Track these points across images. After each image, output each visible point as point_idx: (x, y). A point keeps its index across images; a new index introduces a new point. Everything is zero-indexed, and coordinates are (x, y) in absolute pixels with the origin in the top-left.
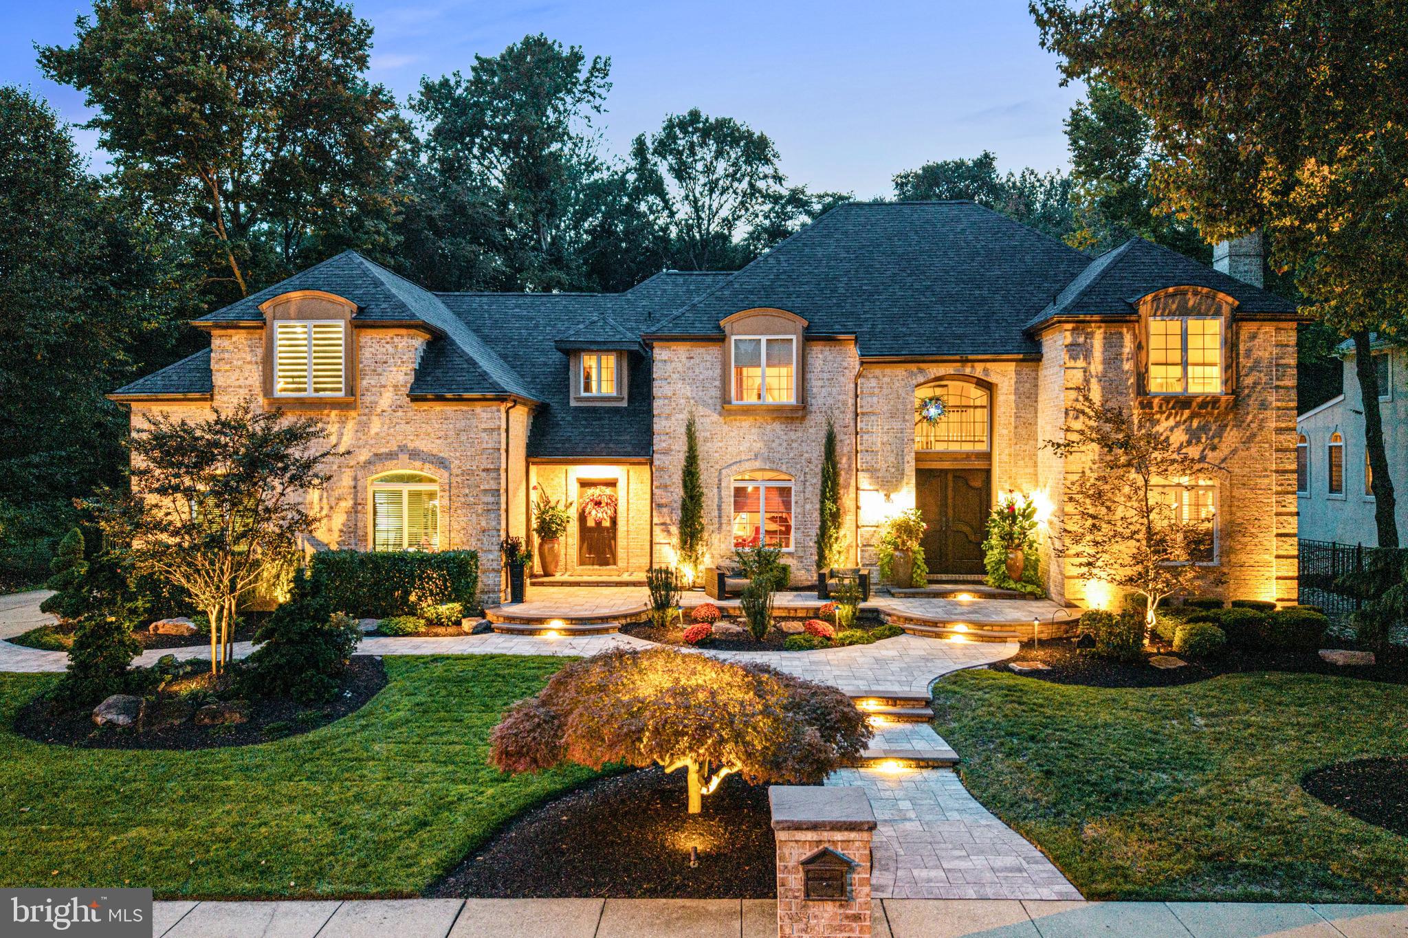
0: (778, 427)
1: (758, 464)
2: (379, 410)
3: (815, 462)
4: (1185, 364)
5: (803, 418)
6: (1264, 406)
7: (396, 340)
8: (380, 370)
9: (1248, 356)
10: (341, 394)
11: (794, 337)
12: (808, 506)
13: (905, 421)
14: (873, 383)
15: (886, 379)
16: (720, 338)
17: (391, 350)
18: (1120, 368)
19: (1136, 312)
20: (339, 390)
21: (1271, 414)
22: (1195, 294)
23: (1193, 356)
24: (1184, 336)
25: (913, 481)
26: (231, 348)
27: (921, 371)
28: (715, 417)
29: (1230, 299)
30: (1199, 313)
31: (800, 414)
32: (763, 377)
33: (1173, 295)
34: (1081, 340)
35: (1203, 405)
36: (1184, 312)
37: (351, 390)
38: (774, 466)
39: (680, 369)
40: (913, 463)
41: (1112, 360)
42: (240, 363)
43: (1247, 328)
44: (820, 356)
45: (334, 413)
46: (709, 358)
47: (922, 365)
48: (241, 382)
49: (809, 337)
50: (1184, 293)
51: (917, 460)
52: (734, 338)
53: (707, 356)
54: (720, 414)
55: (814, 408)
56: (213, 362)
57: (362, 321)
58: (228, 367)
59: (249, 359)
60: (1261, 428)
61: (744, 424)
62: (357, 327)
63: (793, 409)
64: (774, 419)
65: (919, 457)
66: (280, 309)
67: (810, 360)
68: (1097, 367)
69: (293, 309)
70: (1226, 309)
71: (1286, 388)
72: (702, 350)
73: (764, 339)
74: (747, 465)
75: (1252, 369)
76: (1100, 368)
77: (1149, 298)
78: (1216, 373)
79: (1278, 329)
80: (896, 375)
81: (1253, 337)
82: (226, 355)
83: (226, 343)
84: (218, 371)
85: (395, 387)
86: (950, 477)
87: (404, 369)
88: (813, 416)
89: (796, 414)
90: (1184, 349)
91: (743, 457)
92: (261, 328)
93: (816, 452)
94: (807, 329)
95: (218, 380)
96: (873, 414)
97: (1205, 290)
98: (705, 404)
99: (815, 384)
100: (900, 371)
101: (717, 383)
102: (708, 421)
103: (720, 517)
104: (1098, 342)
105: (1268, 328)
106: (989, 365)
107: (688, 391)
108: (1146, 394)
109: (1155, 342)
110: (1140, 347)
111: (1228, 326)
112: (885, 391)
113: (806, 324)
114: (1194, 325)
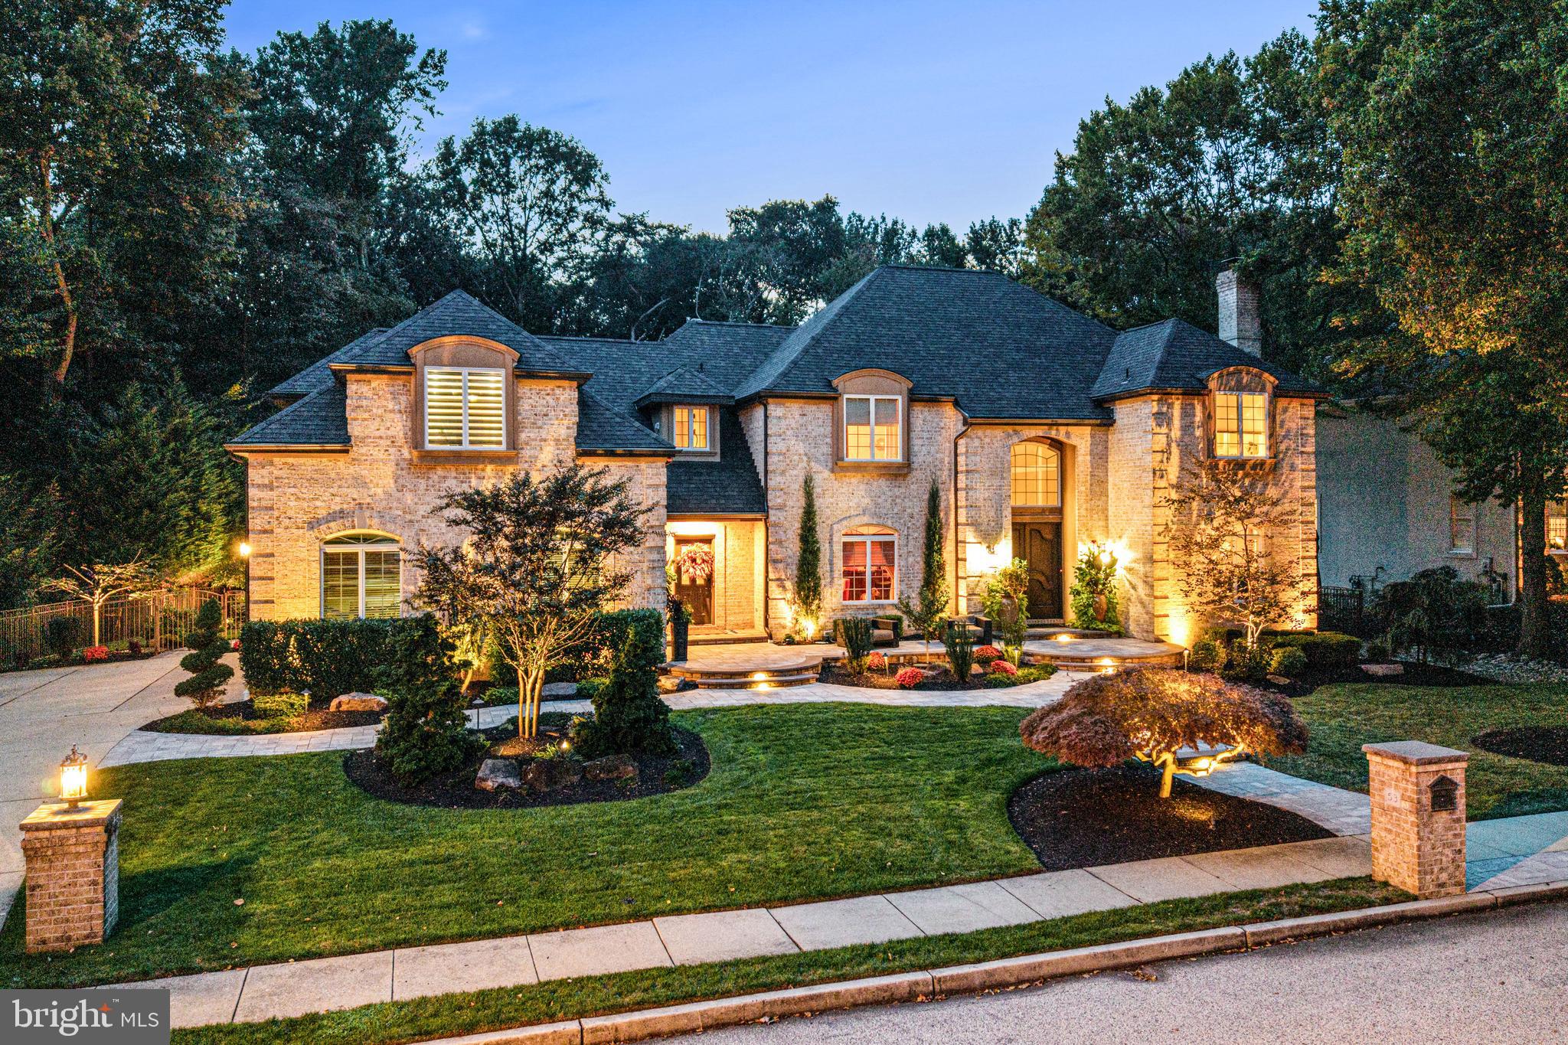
0: (883, 483)
1: (866, 519)
2: (539, 465)
3: (916, 516)
4: (1240, 432)
5: (905, 476)
6: (1293, 468)
7: (557, 391)
8: (540, 423)
9: (1282, 427)
10: (503, 447)
11: (899, 398)
12: (911, 559)
13: (1003, 478)
14: (977, 443)
15: (987, 440)
16: (830, 396)
17: (552, 402)
18: (1192, 434)
19: (1206, 387)
20: (499, 443)
21: (1298, 475)
22: (1248, 373)
23: (1247, 426)
24: (1239, 408)
25: (1010, 534)
26: (369, 394)
27: (1016, 432)
28: (827, 474)
29: (1272, 379)
30: (1251, 390)
31: (906, 471)
32: (872, 434)
33: (1233, 373)
34: (1165, 409)
35: (1254, 467)
36: (1240, 388)
37: (513, 443)
38: (881, 521)
39: (794, 425)
40: (1010, 517)
41: (1187, 428)
42: (380, 411)
43: (1282, 403)
44: (922, 415)
45: (489, 468)
46: (820, 415)
47: (1018, 428)
48: (382, 432)
49: (913, 398)
50: (1240, 372)
51: (1014, 514)
52: (846, 396)
53: (819, 414)
54: (832, 471)
55: (915, 466)
56: (348, 409)
57: (524, 371)
58: (366, 416)
59: (391, 406)
60: (1291, 487)
61: (853, 480)
62: (518, 377)
63: (900, 467)
64: (880, 476)
65: (1016, 512)
66: (430, 354)
67: (912, 420)
68: (1176, 433)
69: (446, 356)
70: (1269, 387)
71: (1308, 453)
72: (814, 408)
73: (872, 398)
74: (857, 521)
75: (1285, 437)
76: (1179, 434)
77: (1216, 375)
78: (1262, 440)
79: (1302, 405)
80: (994, 437)
81: (1285, 410)
82: (364, 403)
83: (364, 389)
84: (355, 419)
85: (557, 440)
86: (1028, 529)
87: (566, 422)
88: (914, 473)
89: (899, 472)
90: (1240, 419)
91: (853, 513)
92: (410, 373)
93: (918, 508)
94: (911, 391)
95: (354, 429)
96: (976, 471)
97: (1255, 370)
98: (818, 461)
99: (916, 443)
100: (998, 433)
101: (829, 440)
102: (823, 477)
103: (832, 571)
104: (1176, 412)
105: (1295, 404)
106: (1070, 428)
107: (801, 448)
108: (1214, 457)
109: (1220, 413)
110: (1209, 417)
111: (1271, 402)
112: (987, 450)
113: (911, 385)
114: (1247, 399)
